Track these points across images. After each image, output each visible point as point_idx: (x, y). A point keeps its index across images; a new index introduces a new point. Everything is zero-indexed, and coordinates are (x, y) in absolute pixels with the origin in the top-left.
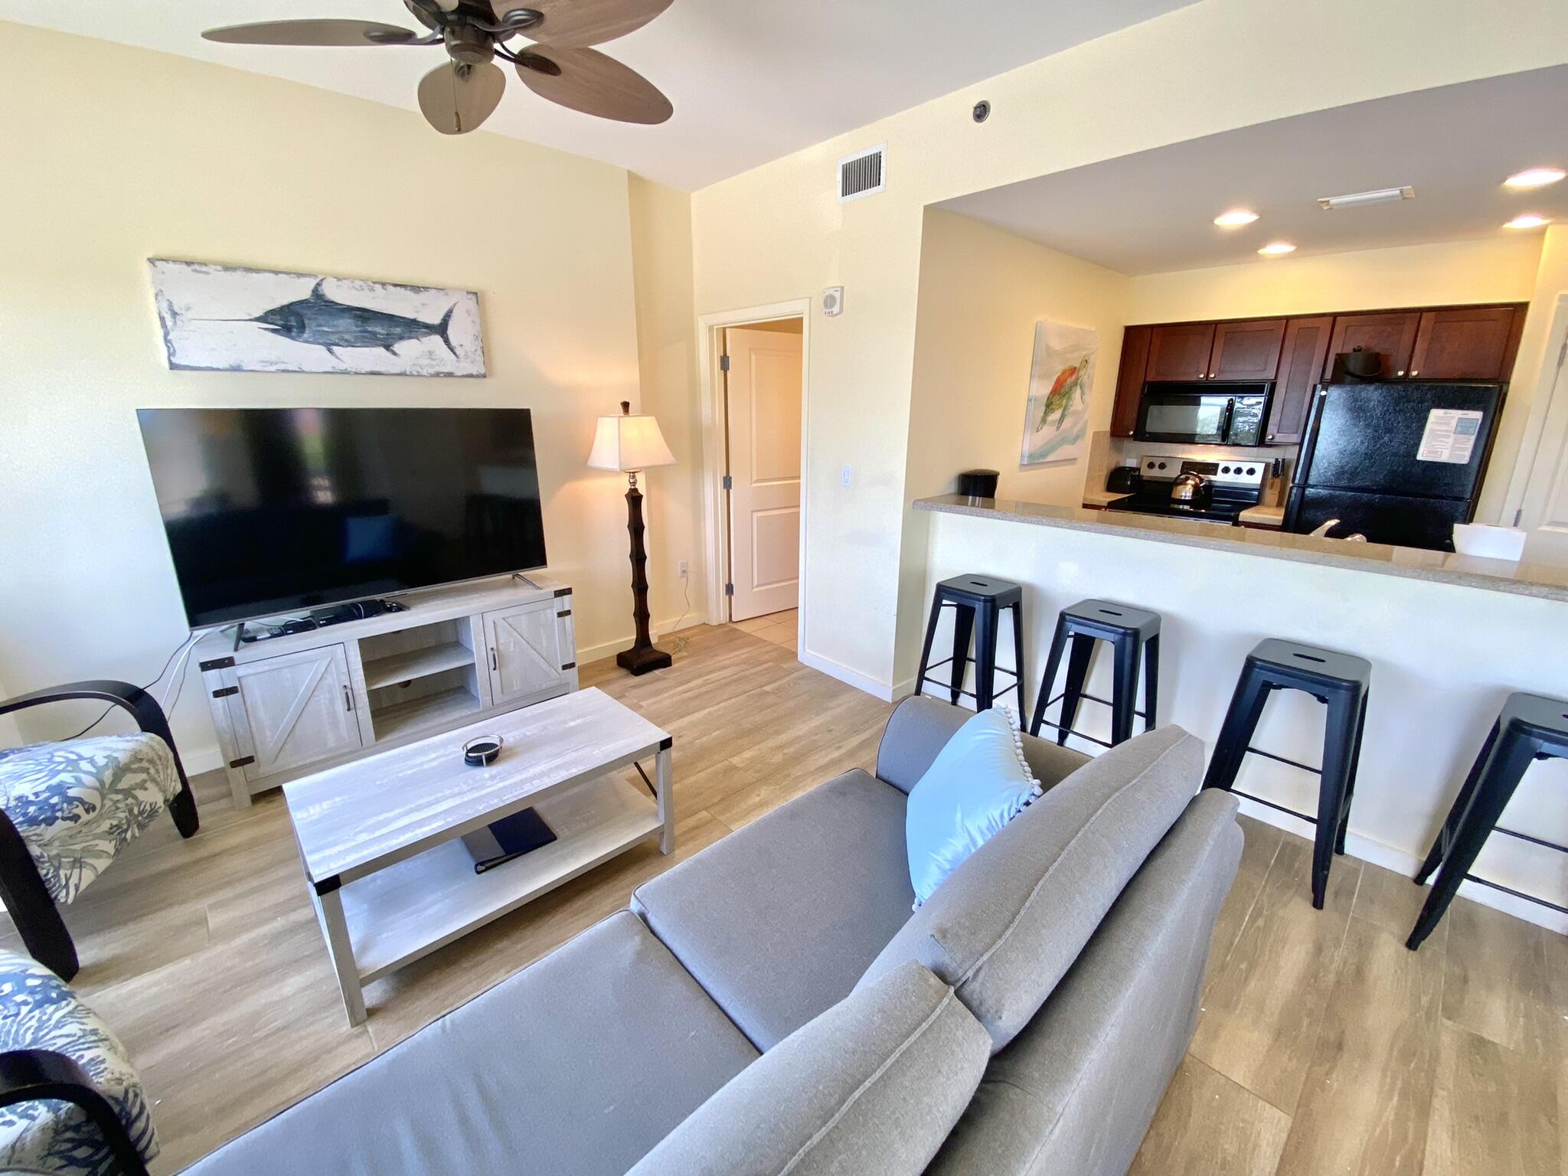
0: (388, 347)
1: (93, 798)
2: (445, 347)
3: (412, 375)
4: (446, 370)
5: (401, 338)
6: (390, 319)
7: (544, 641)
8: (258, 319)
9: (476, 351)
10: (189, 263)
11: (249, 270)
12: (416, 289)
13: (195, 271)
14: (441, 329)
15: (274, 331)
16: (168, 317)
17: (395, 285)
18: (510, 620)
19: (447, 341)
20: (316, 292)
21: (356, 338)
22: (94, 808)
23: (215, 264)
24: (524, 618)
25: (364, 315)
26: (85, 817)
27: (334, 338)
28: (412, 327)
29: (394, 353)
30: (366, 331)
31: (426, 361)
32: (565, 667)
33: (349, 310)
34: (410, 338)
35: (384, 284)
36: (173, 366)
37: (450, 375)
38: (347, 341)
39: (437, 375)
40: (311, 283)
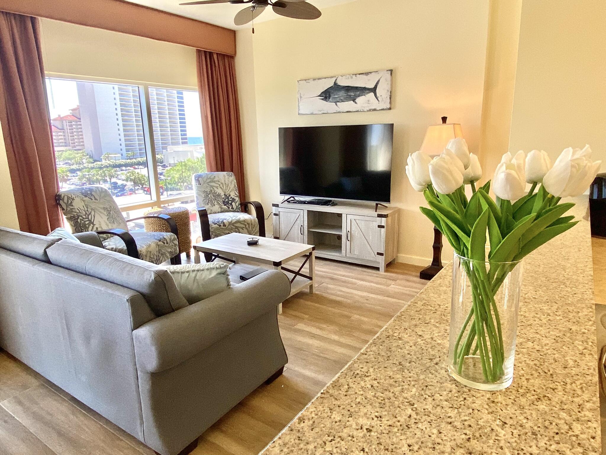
0: (354, 100)
1: (227, 225)
2: (375, 97)
3: (361, 111)
4: (373, 108)
5: (359, 96)
6: (356, 88)
7: (371, 237)
8: (318, 96)
9: (387, 97)
10: (305, 80)
11: (319, 79)
12: (367, 74)
13: (307, 82)
14: (374, 90)
15: (322, 99)
16: (299, 98)
17: (360, 74)
18: (357, 221)
19: (375, 95)
20: (335, 83)
21: (345, 98)
22: (225, 226)
23: (311, 79)
24: (363, 222)
25: (348, 89)
26: (222, 227)
27: (338, 99)
28: (363, 90)
29: (356, 103)
30: (348, 95)
31: (366, 105)
32: (378, 254)
33: (344, 87)
34: (362, 95)
35: (356, 75)
36: (299, 114)
37: (375, 110)
38: (342, 100)
39: (370, 110)
40: (333, 80)
